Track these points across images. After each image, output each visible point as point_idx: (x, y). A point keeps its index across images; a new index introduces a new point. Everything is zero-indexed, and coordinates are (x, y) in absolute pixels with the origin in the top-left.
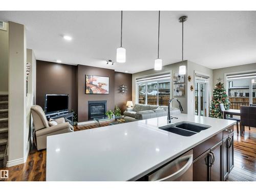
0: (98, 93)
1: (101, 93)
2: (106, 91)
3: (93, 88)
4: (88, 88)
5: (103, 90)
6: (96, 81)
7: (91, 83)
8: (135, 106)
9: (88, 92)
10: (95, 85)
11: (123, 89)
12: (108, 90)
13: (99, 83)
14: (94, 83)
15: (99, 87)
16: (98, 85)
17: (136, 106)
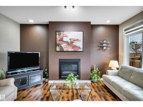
0: (69, 50)
1: (72, 50)
2: (79, 48)
3: (64, 45)
4: (59, 45)
5: (75, 46)
6: (66, 36)
7: (61, 40)
8: (121, 69)
9: (58, 49)
10: (66, 42)
11: (104, 45)
12: (81, 47)
13: (70, 39)
14: (65, 39)
15: (70, 43)
16: (69, 41)
17: (123, 68)
